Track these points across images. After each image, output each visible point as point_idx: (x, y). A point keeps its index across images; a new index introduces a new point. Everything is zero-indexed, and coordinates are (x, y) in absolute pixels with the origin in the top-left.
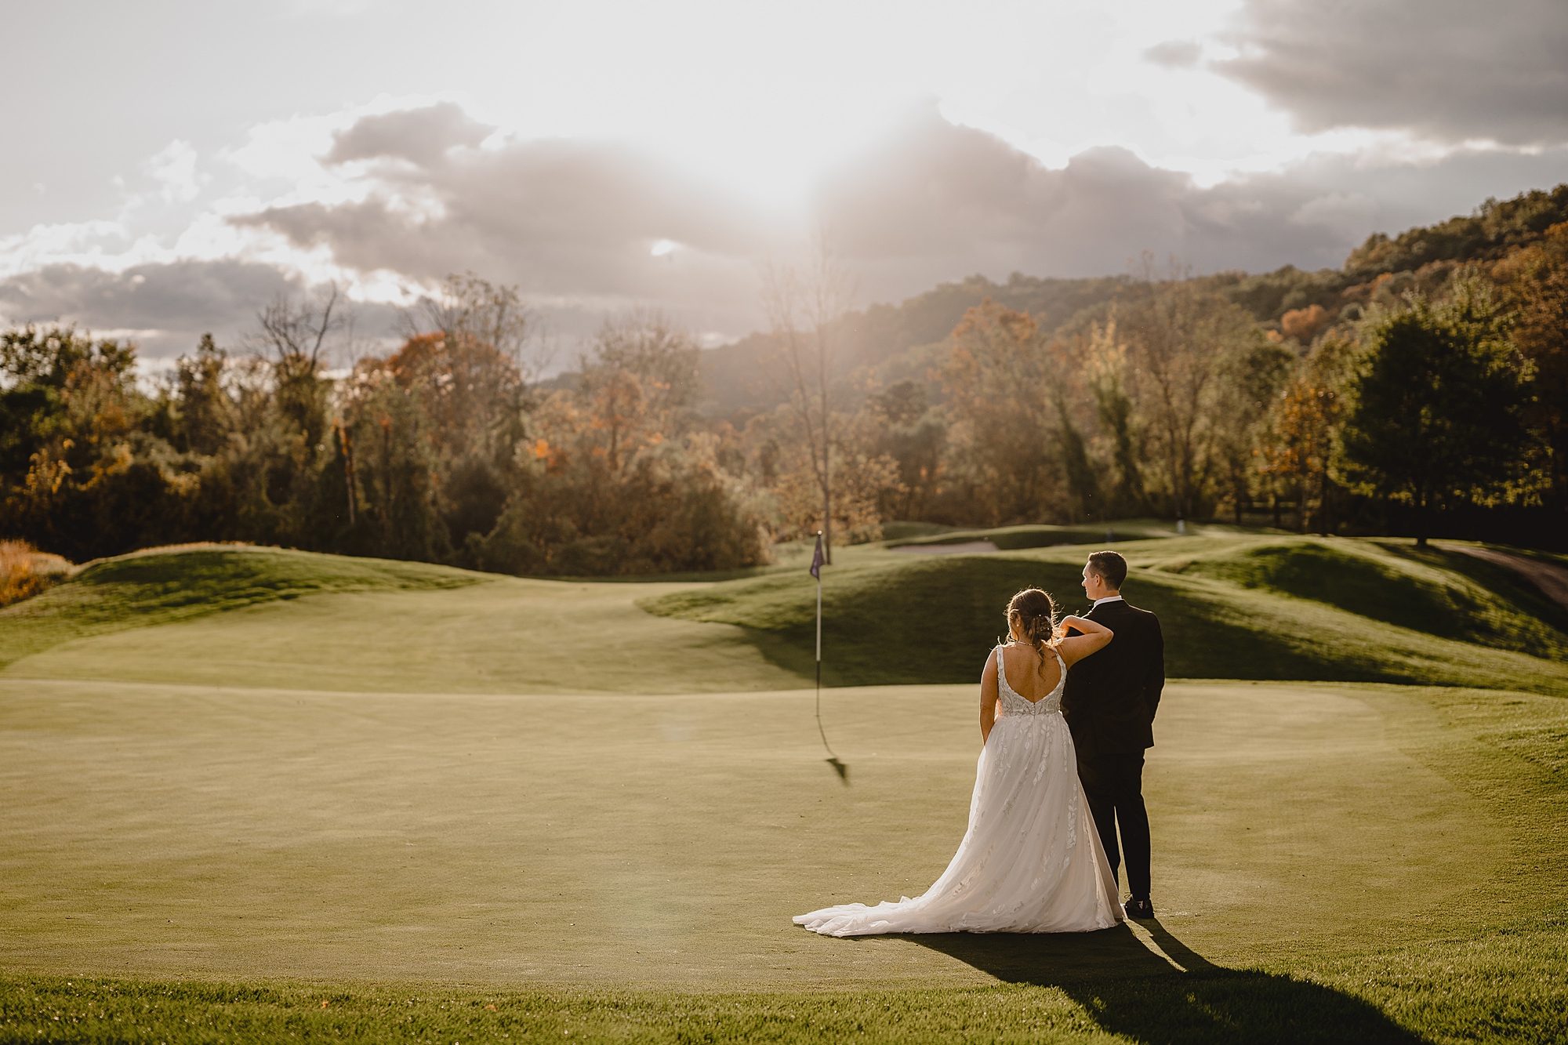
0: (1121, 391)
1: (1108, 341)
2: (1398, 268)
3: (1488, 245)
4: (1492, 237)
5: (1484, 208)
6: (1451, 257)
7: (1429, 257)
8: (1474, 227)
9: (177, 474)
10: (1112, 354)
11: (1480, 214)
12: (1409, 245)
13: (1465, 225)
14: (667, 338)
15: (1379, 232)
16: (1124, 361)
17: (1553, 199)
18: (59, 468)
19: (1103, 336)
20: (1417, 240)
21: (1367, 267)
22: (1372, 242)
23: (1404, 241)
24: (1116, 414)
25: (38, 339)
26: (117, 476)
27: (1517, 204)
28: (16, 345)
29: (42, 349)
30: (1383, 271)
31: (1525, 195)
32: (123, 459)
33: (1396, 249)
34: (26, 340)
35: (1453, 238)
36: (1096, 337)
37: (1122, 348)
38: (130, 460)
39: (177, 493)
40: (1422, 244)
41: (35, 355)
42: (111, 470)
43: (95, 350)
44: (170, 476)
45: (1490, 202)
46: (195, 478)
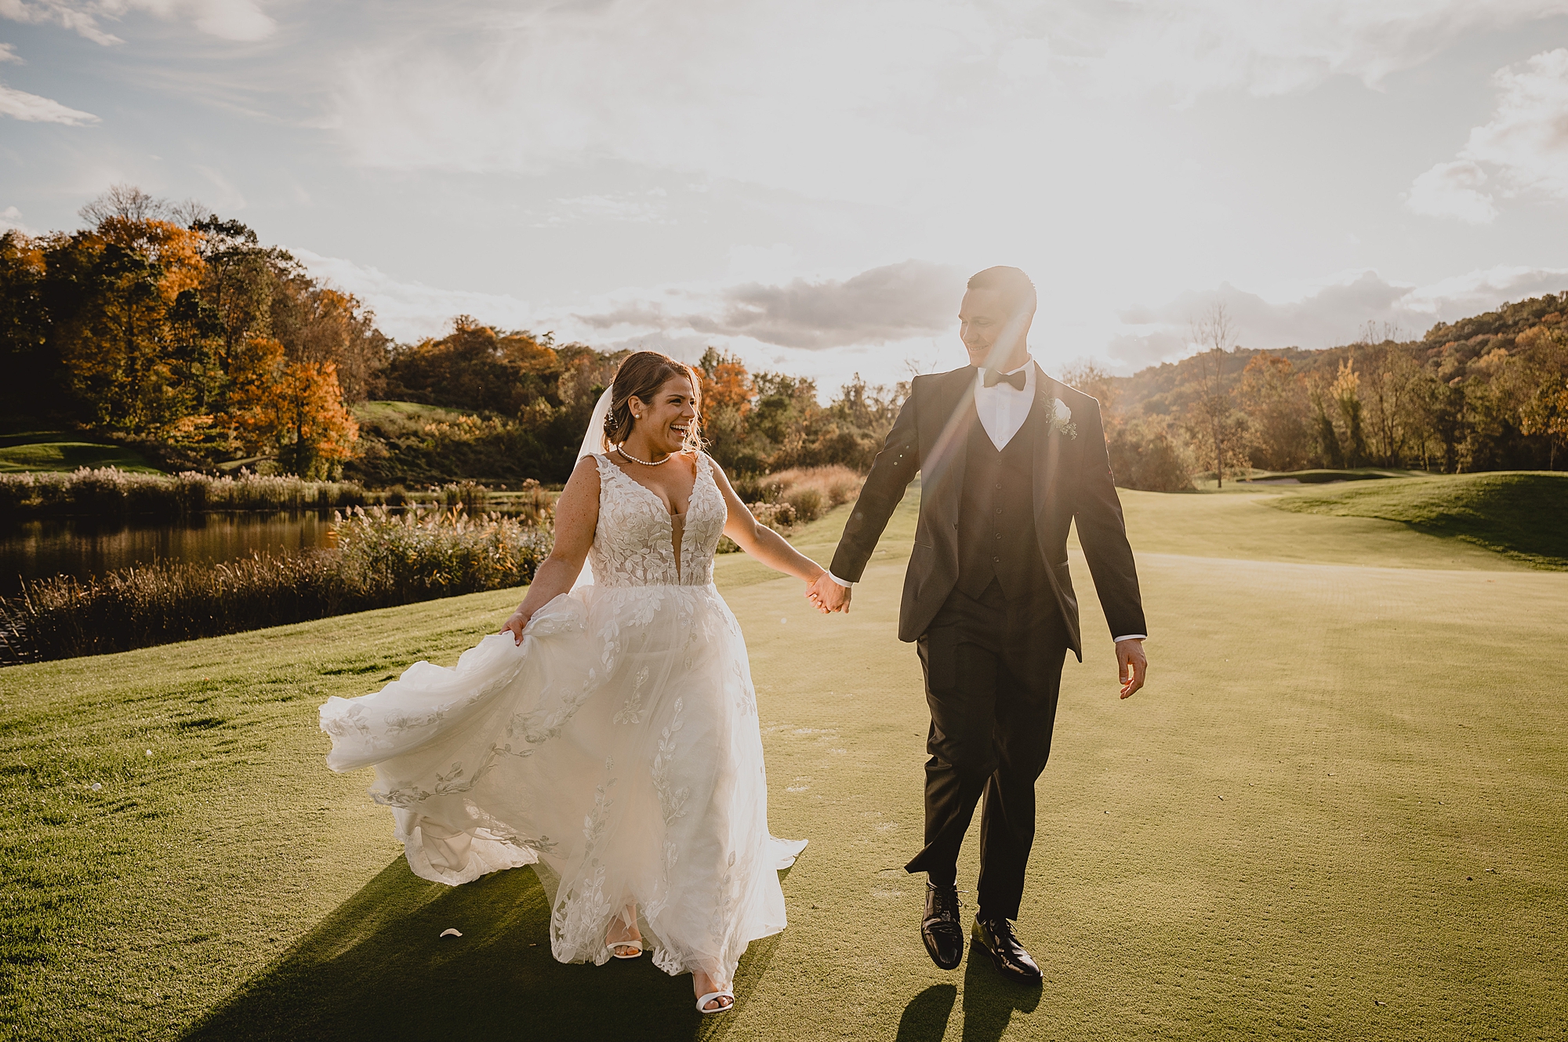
0: (1356, 398)
1: (1349, 370)
2: (1457, 339)
3: (1509, 327)
4: (1510, 322)
5: (1502, 307)
6: (1487, 333)
7: (1475, 333)
8: (1500, 316)
9: (862, 439)
10: (1350, 377)
11: (1500, 310)
12: (1463, 327)
13: (1494, 316)
14: (1095, 372)
15: (1442, 321)
16: (1358, 382)
17: (1543, 301)
18: (800, 435)
19: (1346, 367)
20: (1466, 324)
21: (1438, 339)
22: (1438, 327)
23: (1459, 325)
24: (1352, 409)
25: (769, 377)
26: (831, 440)
27: (1523, 304)
28: (759, 380)
29: (771, 381)
30: (1449, 341)
31: (1526, 300)
32: (834, 432)
33: (1454, 330)
34: (764, 378)
35: (1488, 323)
36: (1341, 368)
37: (1357, 374)
38: (837, 432)
39: (864, 449)
40: (1470, 326)
41: (768, 384)
42: (828, 437)
43: (797, 382)
44: (859, 440)
45: (1506, 304)
46: (873, 441)
